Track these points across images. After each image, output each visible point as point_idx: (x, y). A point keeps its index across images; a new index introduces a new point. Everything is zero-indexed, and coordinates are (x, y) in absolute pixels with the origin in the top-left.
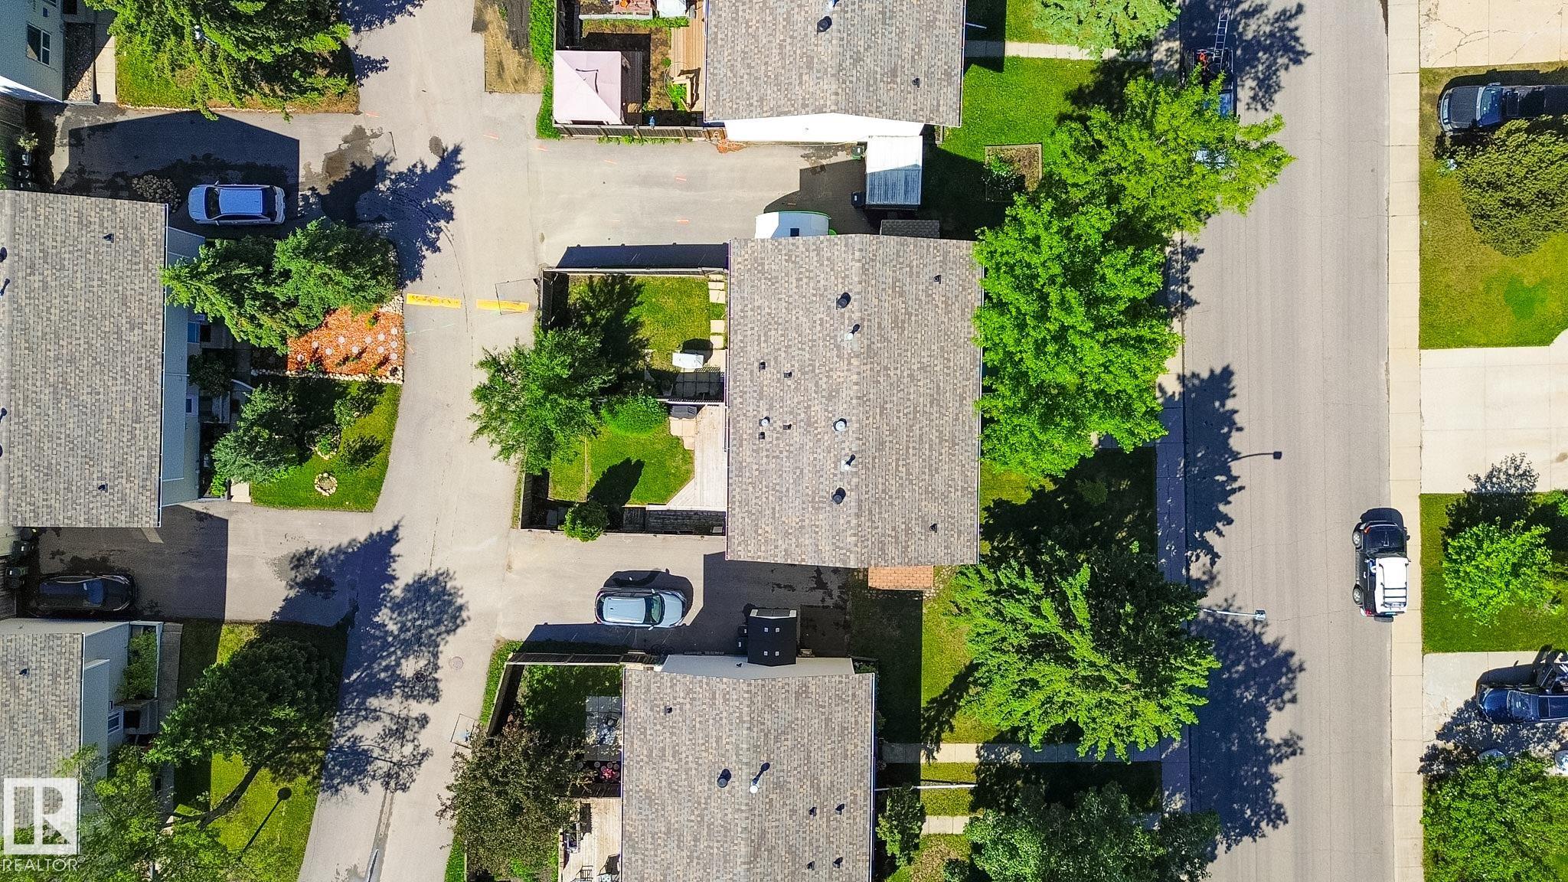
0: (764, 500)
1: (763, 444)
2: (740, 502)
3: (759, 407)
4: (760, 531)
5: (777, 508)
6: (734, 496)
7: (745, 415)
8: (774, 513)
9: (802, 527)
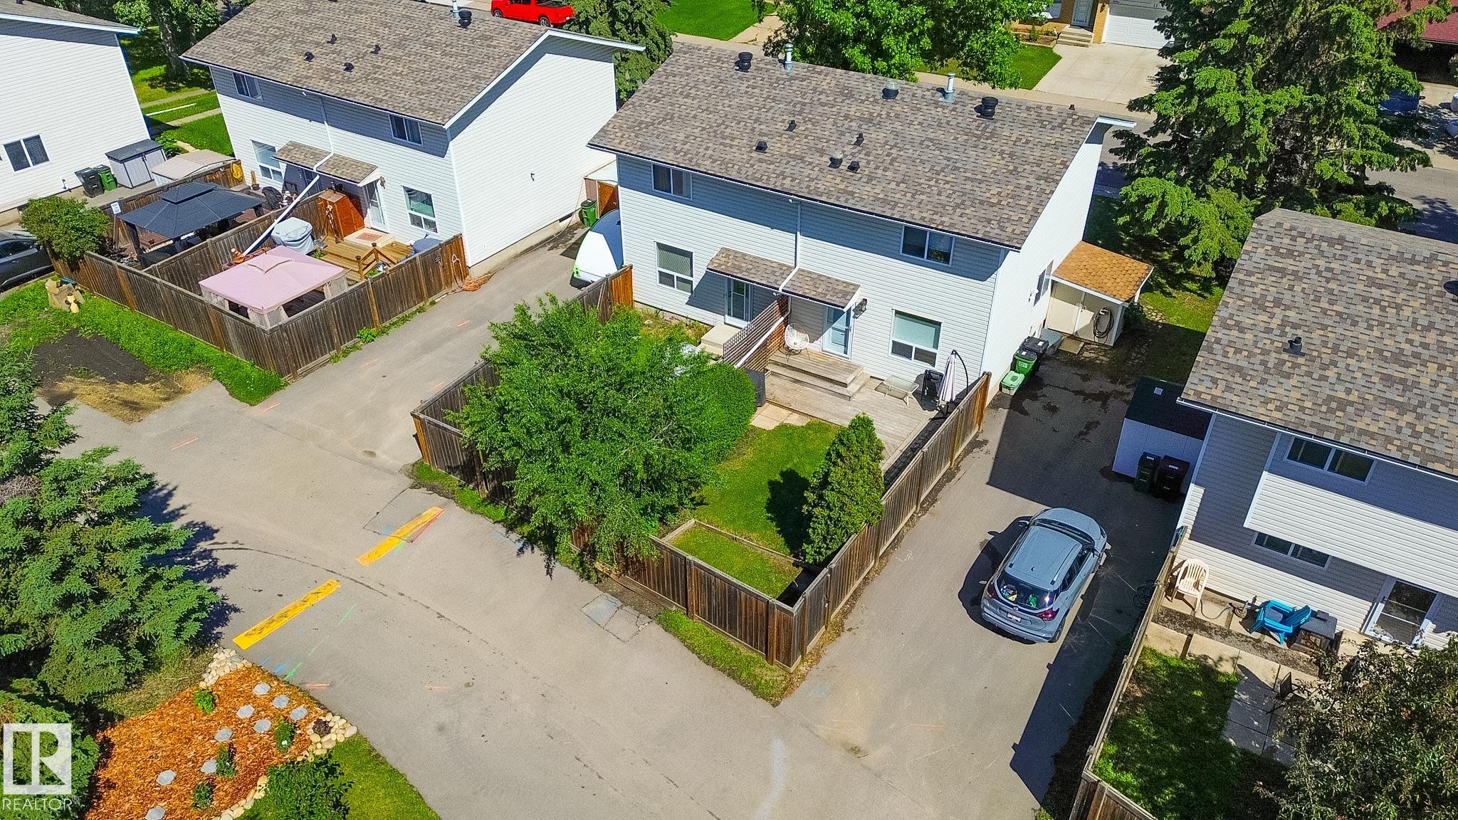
0: (947, 186)
1: (865, 170)
2: (936, 213)
3: (810, 163)
4: (994, 200)
5: (969, 175)
6: (923, 218)
7: (812, 180)
8: (972, 180)
9: (1011, 155)
